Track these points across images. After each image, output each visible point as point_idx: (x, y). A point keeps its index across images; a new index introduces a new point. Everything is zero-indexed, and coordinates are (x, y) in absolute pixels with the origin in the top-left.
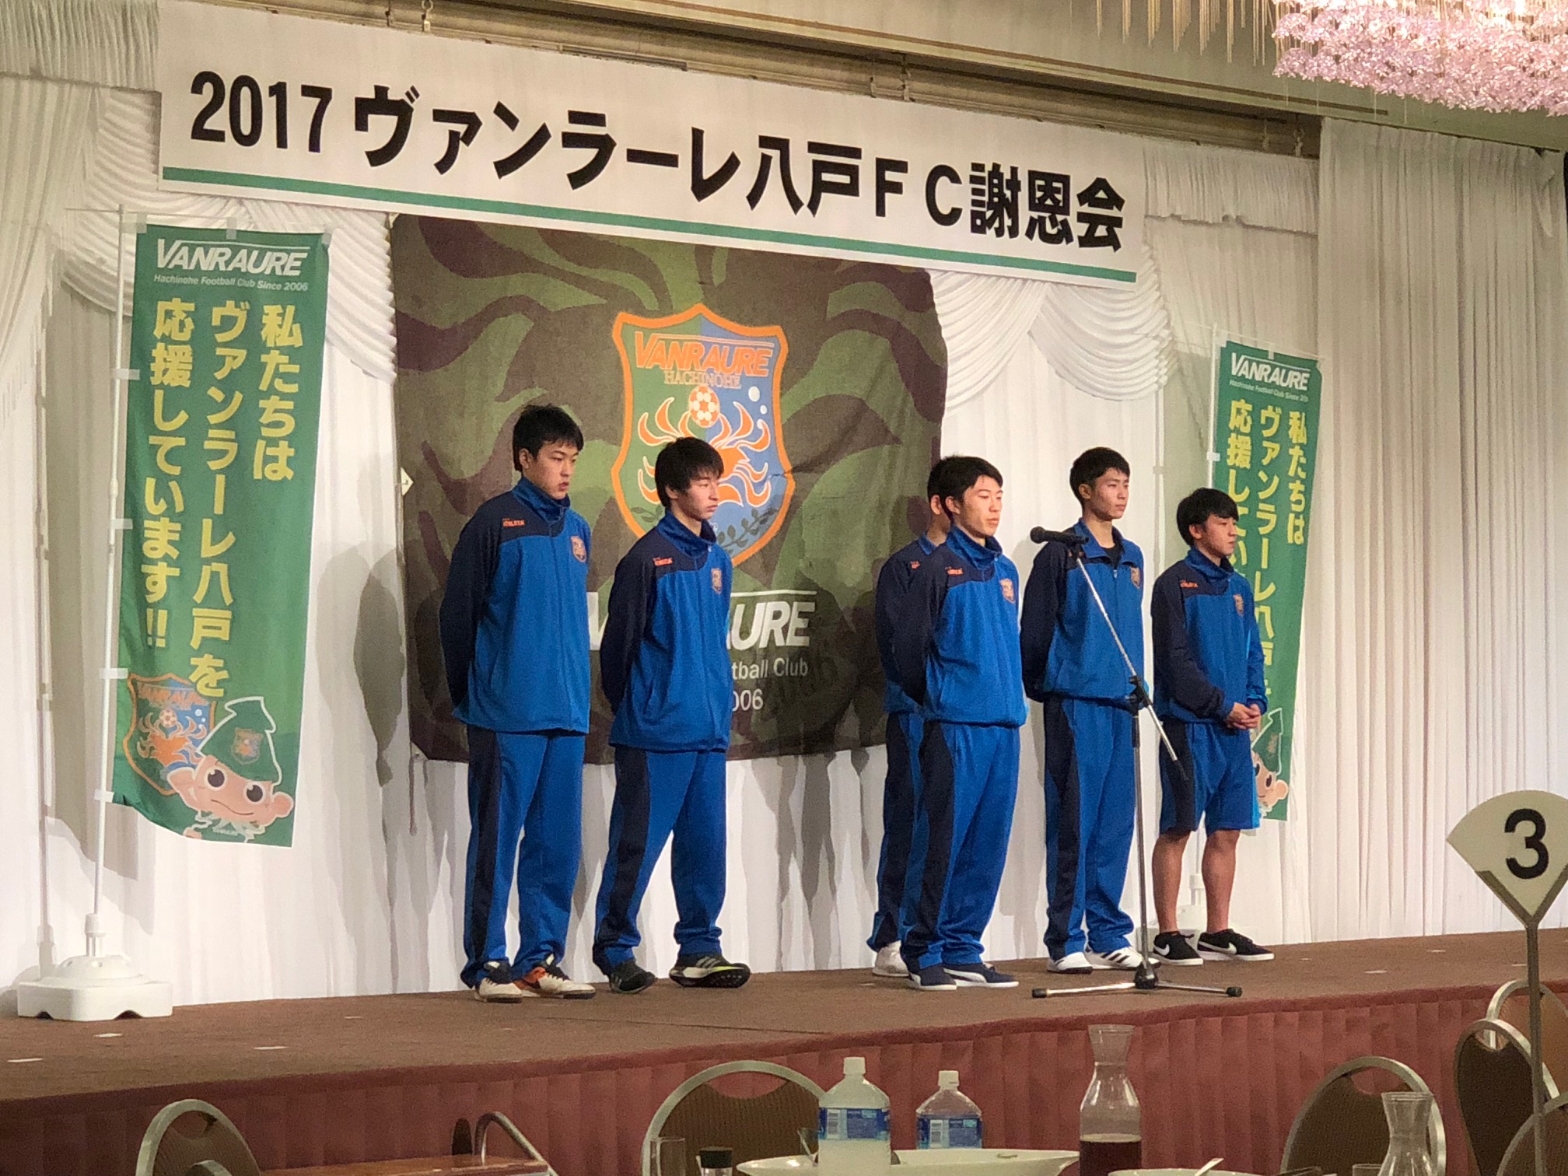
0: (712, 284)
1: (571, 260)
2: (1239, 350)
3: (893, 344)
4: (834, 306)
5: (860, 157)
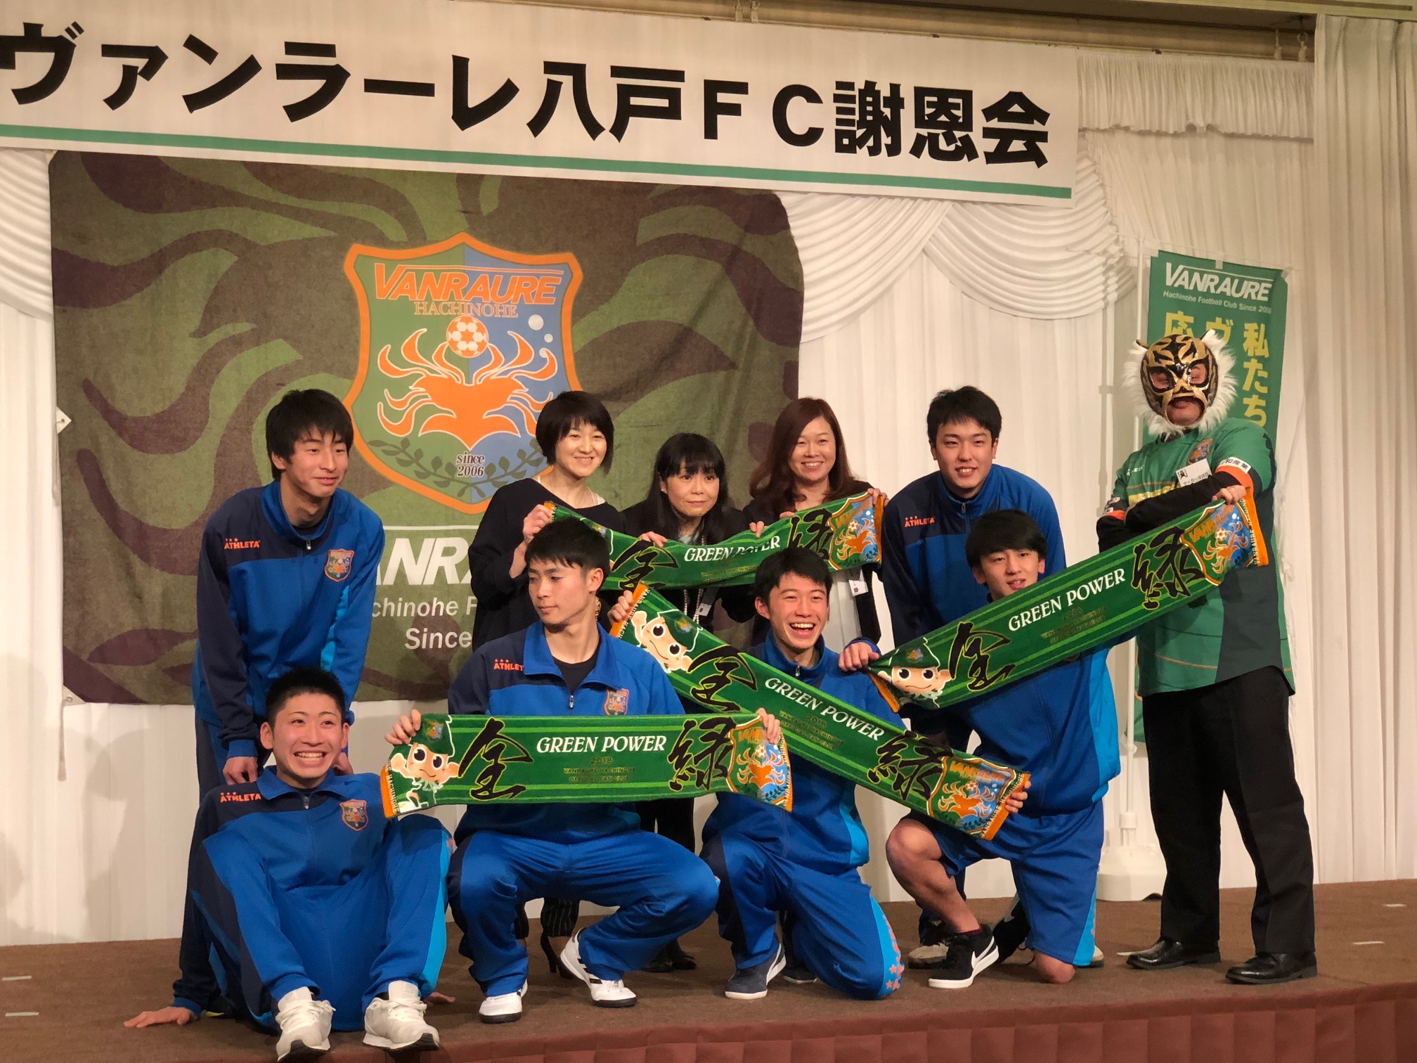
0: (479, 213)
1: (288, 193)
2: (1177, 259)
3: (728, 268)
4: (648, 230)
5: (683, 80)
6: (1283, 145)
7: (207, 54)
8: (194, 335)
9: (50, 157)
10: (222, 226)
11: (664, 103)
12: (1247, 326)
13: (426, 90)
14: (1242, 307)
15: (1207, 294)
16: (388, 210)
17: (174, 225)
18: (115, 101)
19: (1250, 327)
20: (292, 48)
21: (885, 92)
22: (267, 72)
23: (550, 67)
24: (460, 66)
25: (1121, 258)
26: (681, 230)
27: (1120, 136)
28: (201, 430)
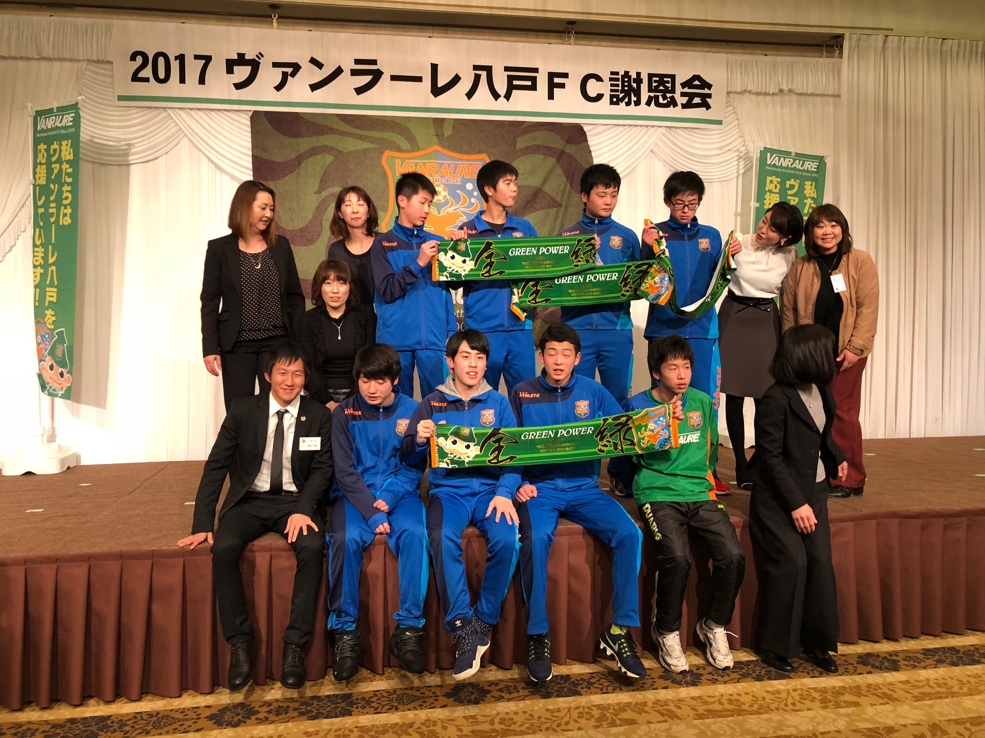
0: (443, 136)
1: (356, 128)
2: (773, 151)
3: (558, 160)
4: (521, 144)
5: (538, 72)
6: (826, 98)
7: (320, 65)
8: (315, 193)
9: (250, 114)
10: (327, 143)
11: (529, 83)
12: (806, 183)
13: (419, 79)
14: (804, 174)
15: (787, 168)
16: (401, 135)
17: (305, 143)
18: (279, 88)
19: (808, 183)
20: (357, 62)
21: (634, 76)
22: (347, 72)
23: (476, 68)
24: (434, 67)
25: (746, 153)
26: (536, 143)
27: (747, 95)
28: (319, 235)
